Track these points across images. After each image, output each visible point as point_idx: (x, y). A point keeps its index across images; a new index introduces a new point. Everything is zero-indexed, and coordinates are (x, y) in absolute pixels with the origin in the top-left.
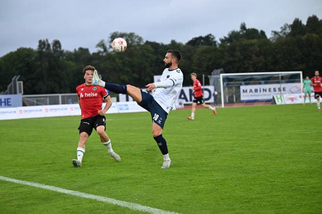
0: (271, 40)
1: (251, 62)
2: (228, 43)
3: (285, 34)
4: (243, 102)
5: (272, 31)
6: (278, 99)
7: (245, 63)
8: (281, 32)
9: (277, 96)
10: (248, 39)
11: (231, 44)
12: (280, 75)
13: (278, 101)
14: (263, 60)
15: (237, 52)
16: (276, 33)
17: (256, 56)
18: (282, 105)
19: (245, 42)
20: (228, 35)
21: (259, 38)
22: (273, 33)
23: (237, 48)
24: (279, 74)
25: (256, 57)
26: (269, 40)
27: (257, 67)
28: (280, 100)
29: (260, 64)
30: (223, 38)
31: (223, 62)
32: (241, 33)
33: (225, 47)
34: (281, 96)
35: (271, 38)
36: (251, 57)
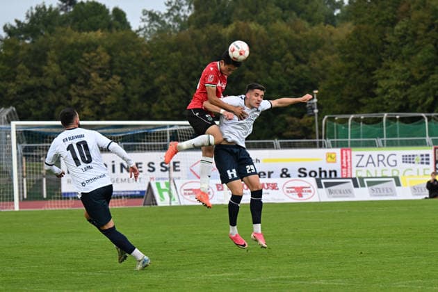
0: (141, 35)
1: (85, 93)
2: (26, 38)
3: (177, 19)
4: (66, 197)
5: (145, 12)
6: (160, 191)
7: (71, 92)
8: (168, 15)
9: (158, 185)
10: (80, 29)
11: (33, 42)
12: (168, 129)
13: (162, 196)
14: (120, 87)
15: (50, 62)
16: (153, 17)
17: (101, 76)
18: (171, 208)
19: (74, 37)
20: (28, 16)
21: (109, 27)
22: (146, 17)
23: (51, 54)
24: (165, 126)
25: (100, 80)
26: (135, 35)
27: (104, 106)
28: (166, 194)
29: (110, 99)
30: (15, 24)
31: (13, 89)
32: (62, 13)
33: (18, 48)
34: (168, 185)
35: (140, 30)
36: (87, 78)
